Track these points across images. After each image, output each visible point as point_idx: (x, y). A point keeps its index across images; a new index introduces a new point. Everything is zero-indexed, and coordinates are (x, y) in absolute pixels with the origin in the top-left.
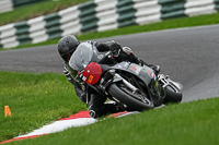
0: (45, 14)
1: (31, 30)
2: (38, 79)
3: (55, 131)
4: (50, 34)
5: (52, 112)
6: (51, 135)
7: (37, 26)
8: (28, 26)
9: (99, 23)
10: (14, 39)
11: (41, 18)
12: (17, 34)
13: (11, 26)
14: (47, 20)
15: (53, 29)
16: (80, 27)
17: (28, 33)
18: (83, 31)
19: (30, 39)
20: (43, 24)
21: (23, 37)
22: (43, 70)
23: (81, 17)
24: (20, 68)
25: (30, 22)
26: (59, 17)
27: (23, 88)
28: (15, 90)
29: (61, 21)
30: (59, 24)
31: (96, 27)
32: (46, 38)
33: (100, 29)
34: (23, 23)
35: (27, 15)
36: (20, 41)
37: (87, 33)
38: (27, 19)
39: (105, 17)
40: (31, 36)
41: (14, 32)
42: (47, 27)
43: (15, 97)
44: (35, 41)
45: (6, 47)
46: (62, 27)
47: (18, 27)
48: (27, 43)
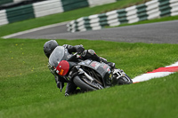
0: (137, 4)
1: (127, 14)
2: (132, 47)
3: (143, 80)
4: (140, 17)
5: (142, 68)
6: (141, 83)
7: (132, 12)
8: (126, 12)
9: (172, 10)
10: (117, 20)
11: (134, 7)
12: (119, 17)
13: (115, 12)
14: (138, 8)
15: (142, 14)
16: (159, 13)
17: (126, 17)
18: (161, 15)
19: (127, 21)
20: (136, 11)
21: (123, 19)
22: (136, 41)
23: (160, 6)
24: (121, 39)
25: (127, 9)
26: (146, 7)
27: (122, 52)
28: (117, 53)
29: (147, 9)
30: (146, 11)
31: (170, 13)
32: (137, 20)
33: (173, 14)
34: (122, 10)
35: (125, 5)
36: (121, 21)
37: (164, 17)
38: (125, 7)
39: (175, 6)
40: (128, 18)
41: (117, 16)
42: (138, 13)
43: (117, 58)
44: (131, 22)
45: (111, 25)
46: (148, 13)
47: (119, 13)
48: (125, 23)
